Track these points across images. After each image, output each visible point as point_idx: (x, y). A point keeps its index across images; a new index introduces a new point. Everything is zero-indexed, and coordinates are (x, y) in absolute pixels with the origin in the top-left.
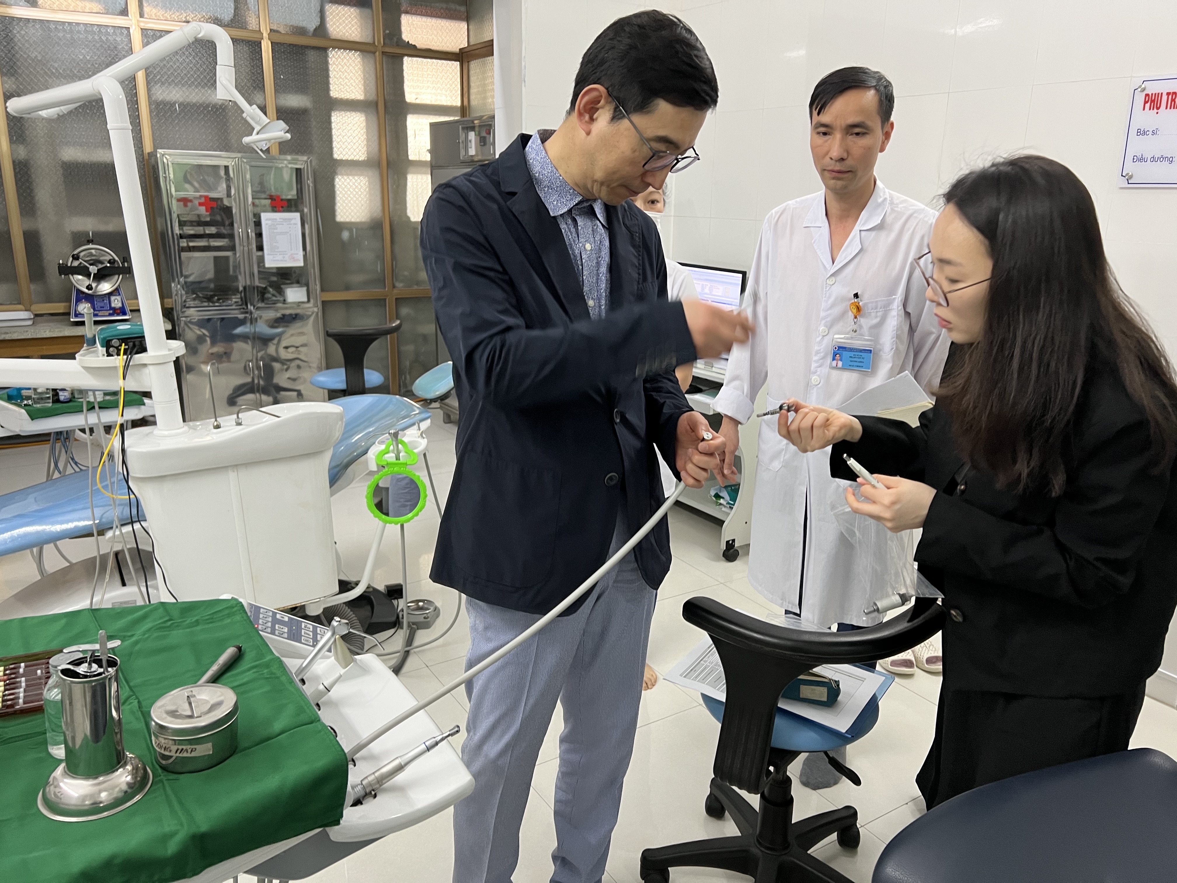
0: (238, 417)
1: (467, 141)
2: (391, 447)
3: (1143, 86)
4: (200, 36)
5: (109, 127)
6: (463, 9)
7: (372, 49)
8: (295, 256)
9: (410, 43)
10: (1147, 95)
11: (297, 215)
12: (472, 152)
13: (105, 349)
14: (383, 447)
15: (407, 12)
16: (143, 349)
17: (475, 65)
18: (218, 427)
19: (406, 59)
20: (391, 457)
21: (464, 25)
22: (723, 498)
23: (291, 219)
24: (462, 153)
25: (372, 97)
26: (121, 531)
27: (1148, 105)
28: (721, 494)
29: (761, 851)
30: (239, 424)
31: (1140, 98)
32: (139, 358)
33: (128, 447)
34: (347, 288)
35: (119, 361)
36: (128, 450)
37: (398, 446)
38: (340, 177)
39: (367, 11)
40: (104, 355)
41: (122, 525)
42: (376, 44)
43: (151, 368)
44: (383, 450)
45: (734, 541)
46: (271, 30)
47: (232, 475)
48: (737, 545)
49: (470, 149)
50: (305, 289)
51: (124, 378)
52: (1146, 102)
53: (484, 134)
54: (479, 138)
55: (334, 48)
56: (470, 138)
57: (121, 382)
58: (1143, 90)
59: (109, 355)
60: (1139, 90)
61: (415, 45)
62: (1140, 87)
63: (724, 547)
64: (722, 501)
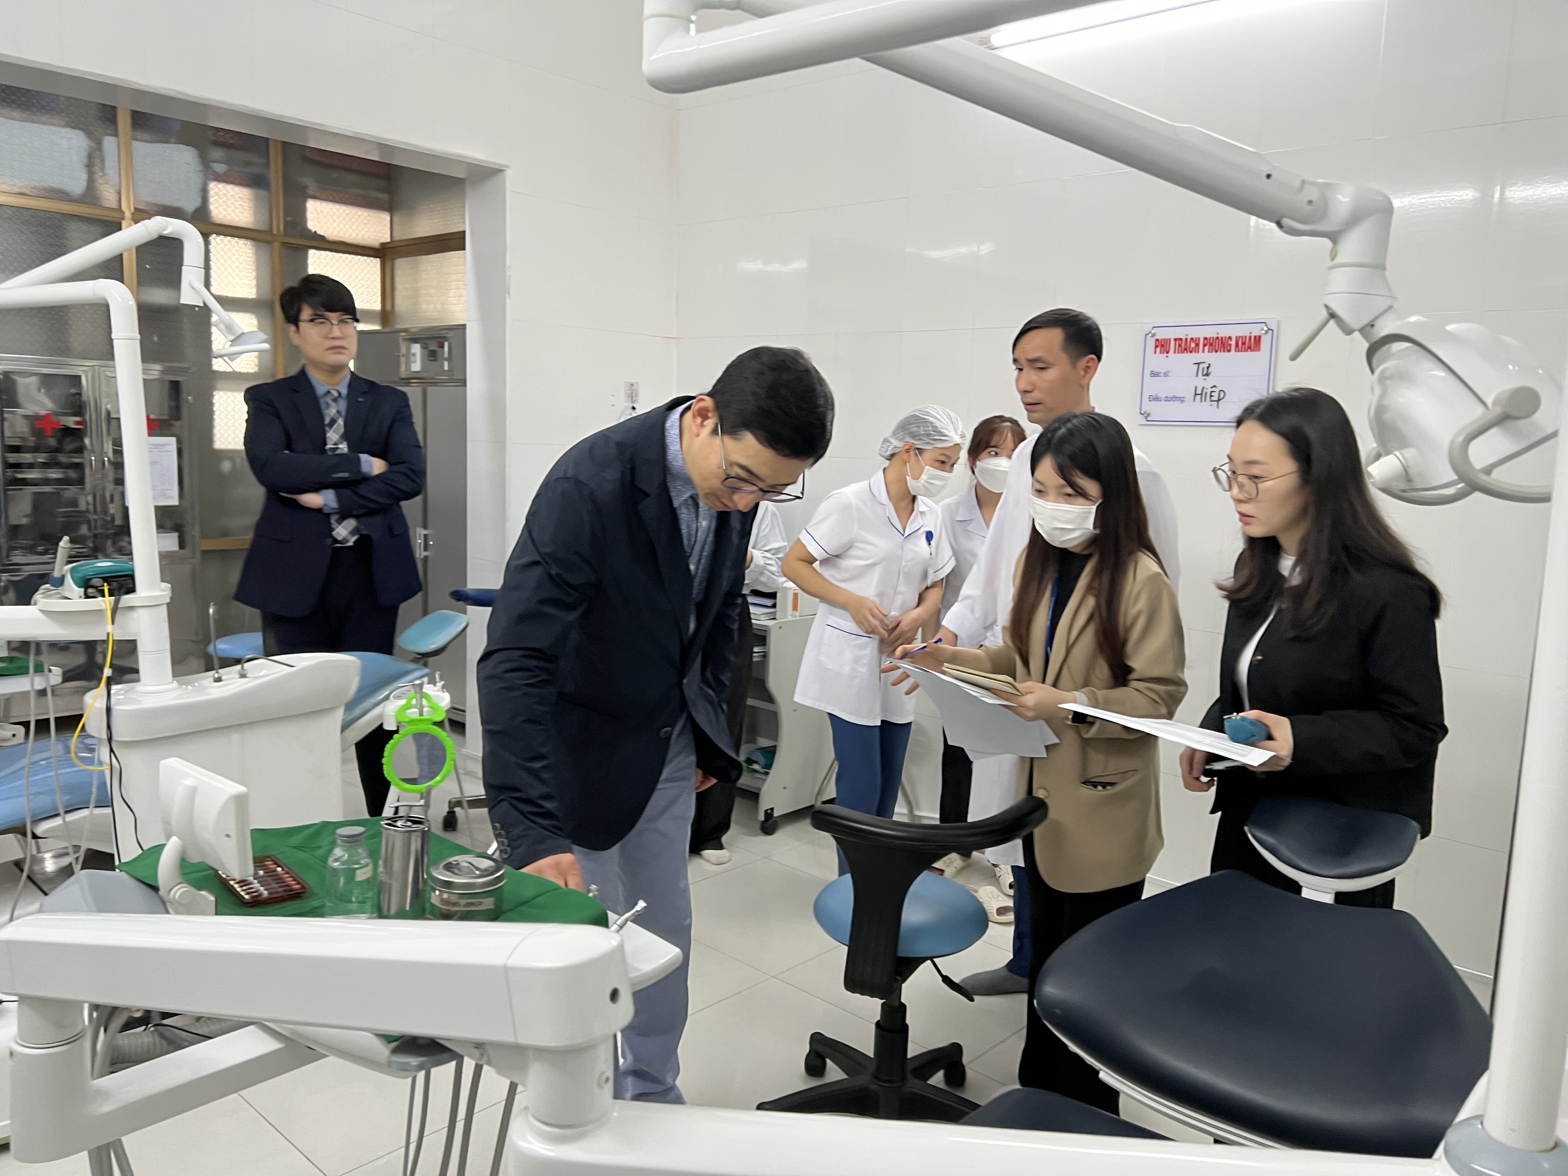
0: (242, 668)
1: (409, 355)
2: (414, 701)
3: (1153, 332)
4: (165, 232)
5: (113, 336)
6: (384, 197)
7: (269, 238)
8: (167, 492)
9: (318, 233)
10: (1157, 340)
11: (173, 440)
12: (416, 367)
13: (82, 590)
14: (403, 702)
15: (314, 197)
16: (132, 590)
17: (402, 266)
18: (218, 680)
19: (311, 252)
20: (413, 713)
21: (386, 217)
22: (756, 762)
23: (163, 445)
24: (403, 368)
25: (267, 296)
27: (1158, 349)
28: (754, 758)
29: (879, 1085)
30: (243, 676)
31: (1151, 343)
32: (127, 600)
33: (117, 704)
35: (105, 602)
36: (116, 708)
37: (421, 700)
38: (221, 393)
39: (263, 193)
40: (81, 597)
42: (275, 232)
43: (141, 611)
44: (403, 706)
45: (772, 809)
46: (136, 209)
47: (235, 737)
48: (776, 814)
49: (412, 364)
50: (175, 535)
51: (113, 623)
52: (1156, 347)
53: (433, 346)
54: (426, 352)
55: (218, 234)
56: (413, 351)
57: (110, 628)
58: (1154, 335)
60: (1150, 335)
61: (323, 237)
62: (1150, 332)
63: (762, 817)
64: (755, 767)
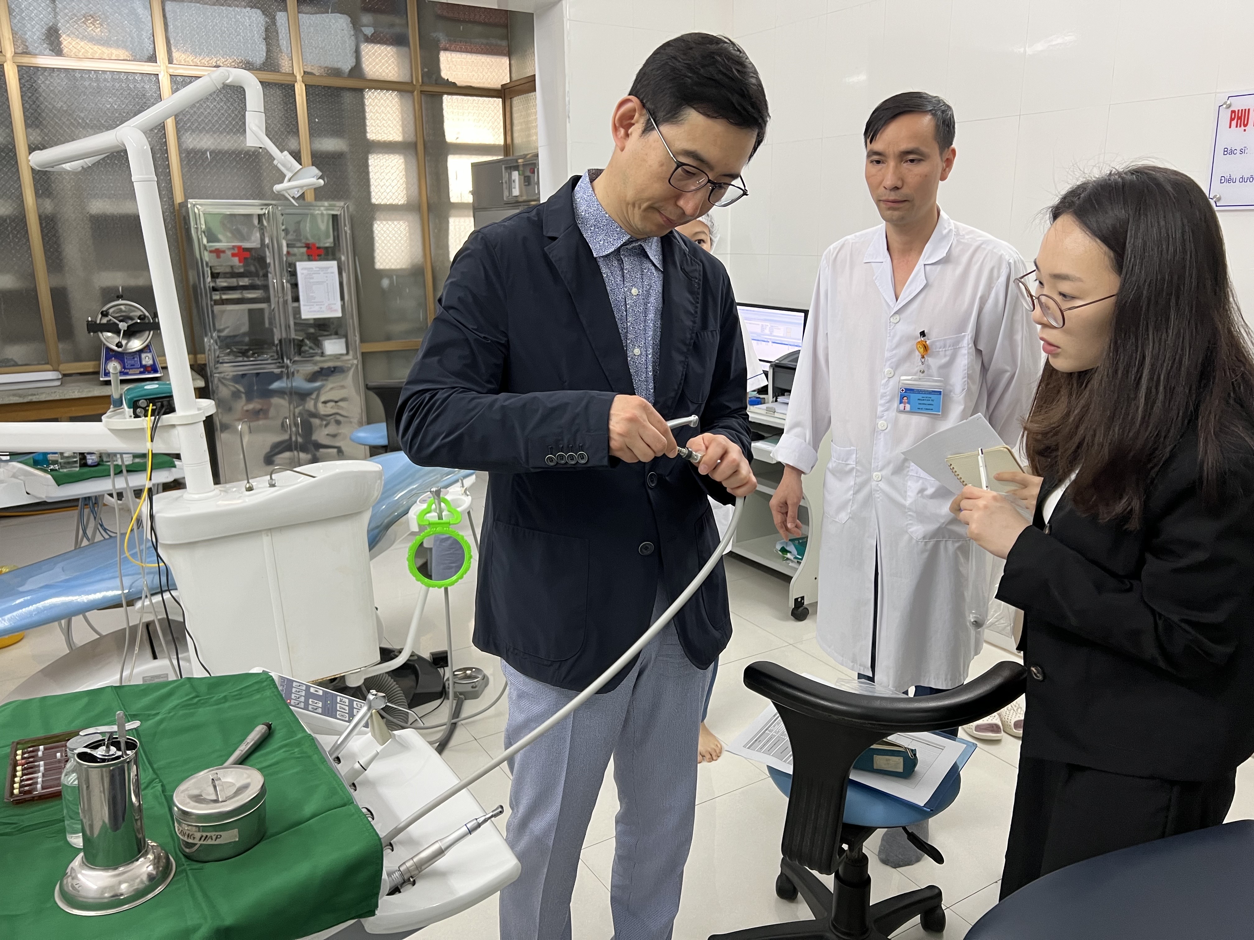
0: (271, 478)
1: (510, 181)
2: (434, 506)
3: (1228, 102)
4: (228, 82)
5: (133, 179)
6: (504, 43)
7: (409, 88)
8: (333, 306)
9: (450, 80)
10: (1233, 112)
11: (334, 264)
12: (516, 192)
13: (132, 410)
14: (425, 506)
15: (446, 49)
16: (171, 409)
17: (518, 102)
18: (250, 489)
19: (445, 98)
20: (433, 516)
21: (505, 61)
22: (790, 552)
23: (328, 268)
24: (506, 193)
25: (411, 138)
26: (151, 601)
27: (1234, 123)
28: (788, 549)
29: (838, 936)
30: (272, 486)
31: (1226, 115)
32: (167, 419)
33: (157, 512)
34: (388, 338)
35: (147, 422)
36: (158, 516)
37: (440, 505)
38: (378, 222)
39: (405, 50)
40: (131, 416)
41: (152, 595)
42: (414, 83)
43: (179, 428)
44: (424, 510)
45: (803, 598)
46: (305, 72)
47: (266, 540)
48: (806, 602)
49: (513, 190)
50: (343, 340)
51: (152, 441)
52: (1232, 120)
53: (528, 173)
54: (522, 177)
55: (370, 89)
56: (513, 178)
57: (149, 444)
58: (1229, 106)
59: (136, 416)
60: (1224, 106)
61: (454, 83)
62: (1225, 103)
63: (792, 605)
64: (789, 556)
